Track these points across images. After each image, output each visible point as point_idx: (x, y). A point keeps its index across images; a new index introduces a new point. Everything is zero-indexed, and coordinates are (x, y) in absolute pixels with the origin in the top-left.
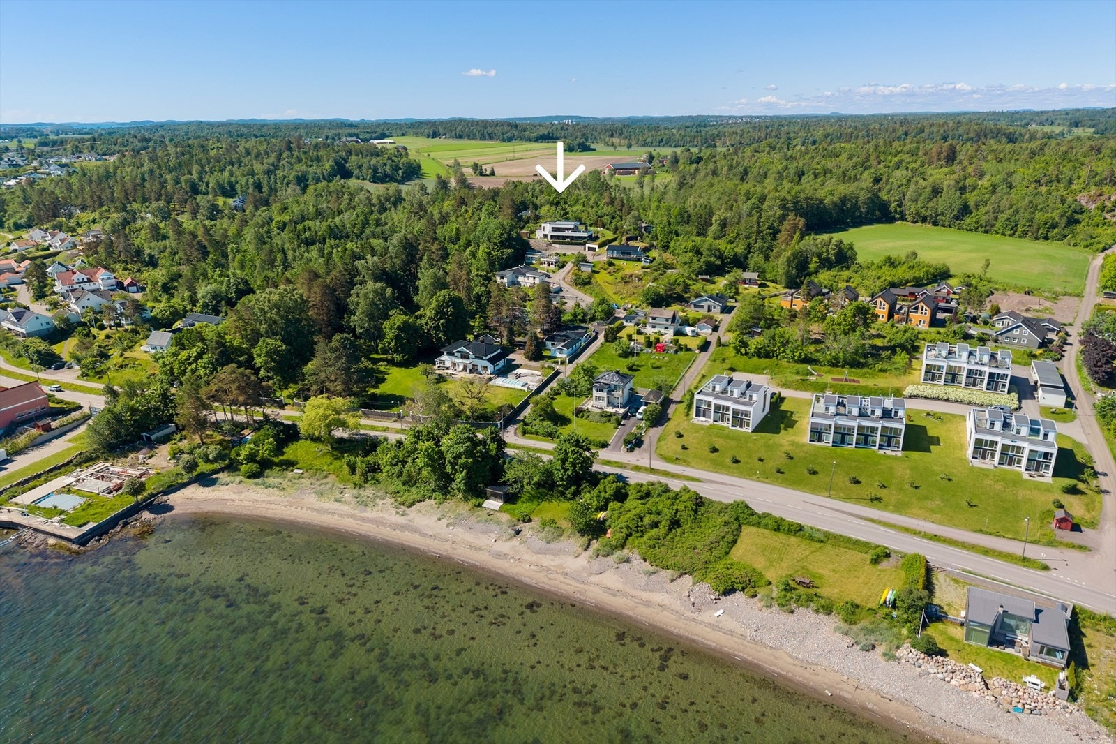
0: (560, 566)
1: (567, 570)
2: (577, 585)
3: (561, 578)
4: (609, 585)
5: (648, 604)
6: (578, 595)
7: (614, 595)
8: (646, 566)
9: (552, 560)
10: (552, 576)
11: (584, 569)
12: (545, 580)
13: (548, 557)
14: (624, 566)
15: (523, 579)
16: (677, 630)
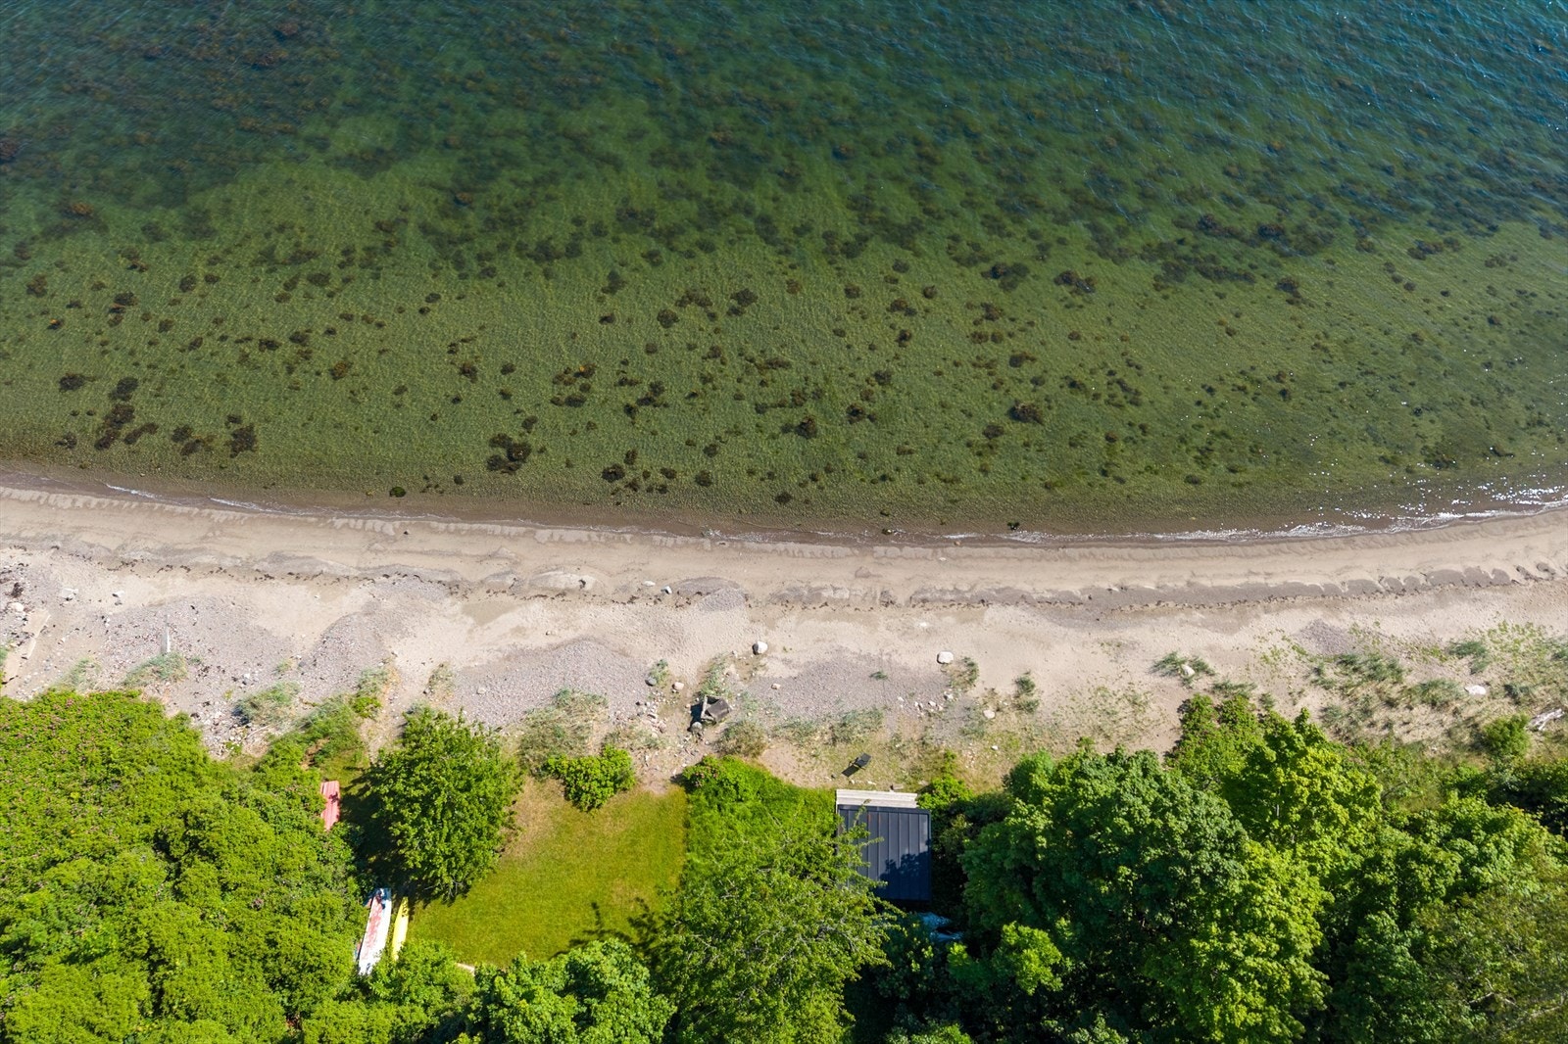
0: (483, 618)
1: (453, 606)
2: (405, 560)
3: (463, 570)
4: (300, 591)
5: (169, 561)
6: (390, 528)
7: (278, 558)
8: (173, 702)
9: (519, 630)
10: (494, 567)
11: (398, 628)
12: (509, 549)
13: (538, 641)
14: (258, 682)
15: (583, 534)
16: (81, 500)
